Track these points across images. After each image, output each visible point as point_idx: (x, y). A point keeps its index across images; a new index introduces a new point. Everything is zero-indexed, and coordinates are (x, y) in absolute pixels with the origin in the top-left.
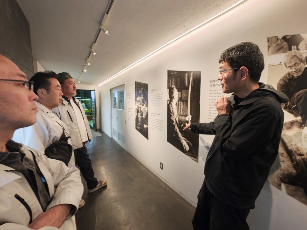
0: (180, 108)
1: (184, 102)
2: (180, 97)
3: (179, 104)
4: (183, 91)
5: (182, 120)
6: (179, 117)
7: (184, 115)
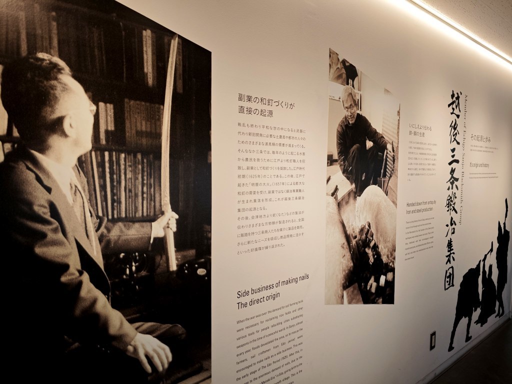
0: (115, 187)
1: (139, 156)
2: (111, 127)
3: (101, 165)
4: (131, 104)
5: (127, 241)
6: (109, 230)
7: (139, 214)
